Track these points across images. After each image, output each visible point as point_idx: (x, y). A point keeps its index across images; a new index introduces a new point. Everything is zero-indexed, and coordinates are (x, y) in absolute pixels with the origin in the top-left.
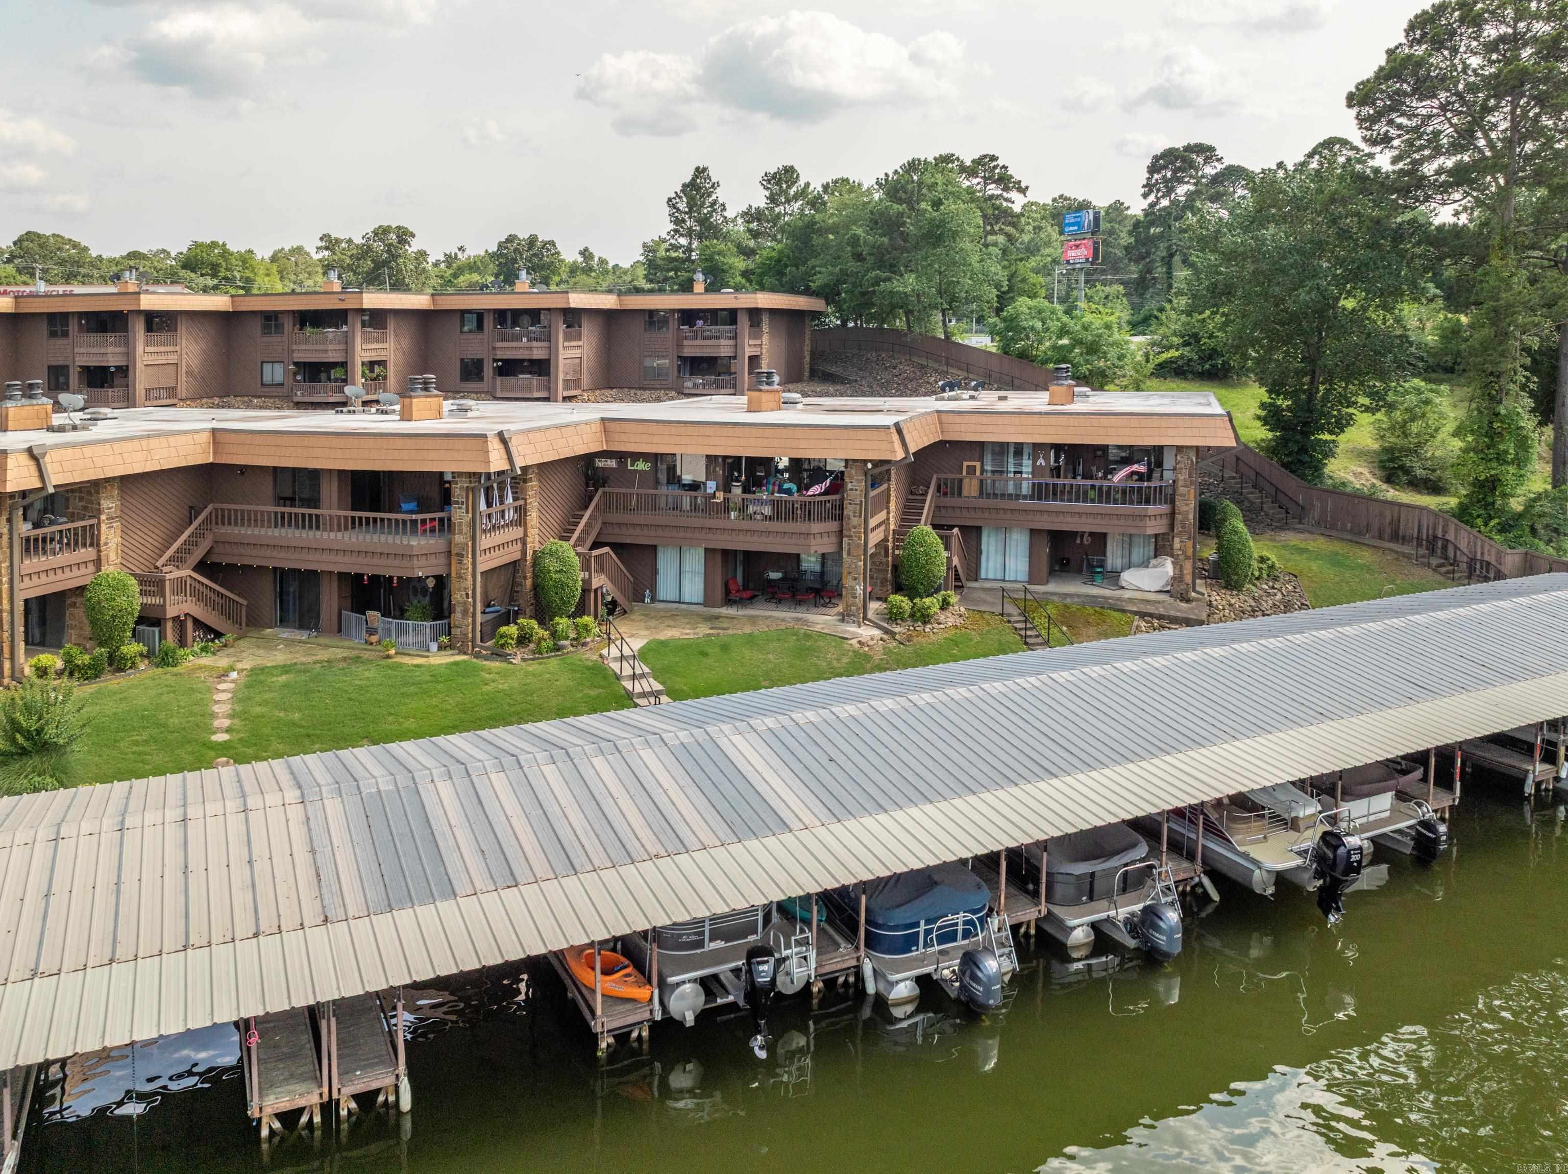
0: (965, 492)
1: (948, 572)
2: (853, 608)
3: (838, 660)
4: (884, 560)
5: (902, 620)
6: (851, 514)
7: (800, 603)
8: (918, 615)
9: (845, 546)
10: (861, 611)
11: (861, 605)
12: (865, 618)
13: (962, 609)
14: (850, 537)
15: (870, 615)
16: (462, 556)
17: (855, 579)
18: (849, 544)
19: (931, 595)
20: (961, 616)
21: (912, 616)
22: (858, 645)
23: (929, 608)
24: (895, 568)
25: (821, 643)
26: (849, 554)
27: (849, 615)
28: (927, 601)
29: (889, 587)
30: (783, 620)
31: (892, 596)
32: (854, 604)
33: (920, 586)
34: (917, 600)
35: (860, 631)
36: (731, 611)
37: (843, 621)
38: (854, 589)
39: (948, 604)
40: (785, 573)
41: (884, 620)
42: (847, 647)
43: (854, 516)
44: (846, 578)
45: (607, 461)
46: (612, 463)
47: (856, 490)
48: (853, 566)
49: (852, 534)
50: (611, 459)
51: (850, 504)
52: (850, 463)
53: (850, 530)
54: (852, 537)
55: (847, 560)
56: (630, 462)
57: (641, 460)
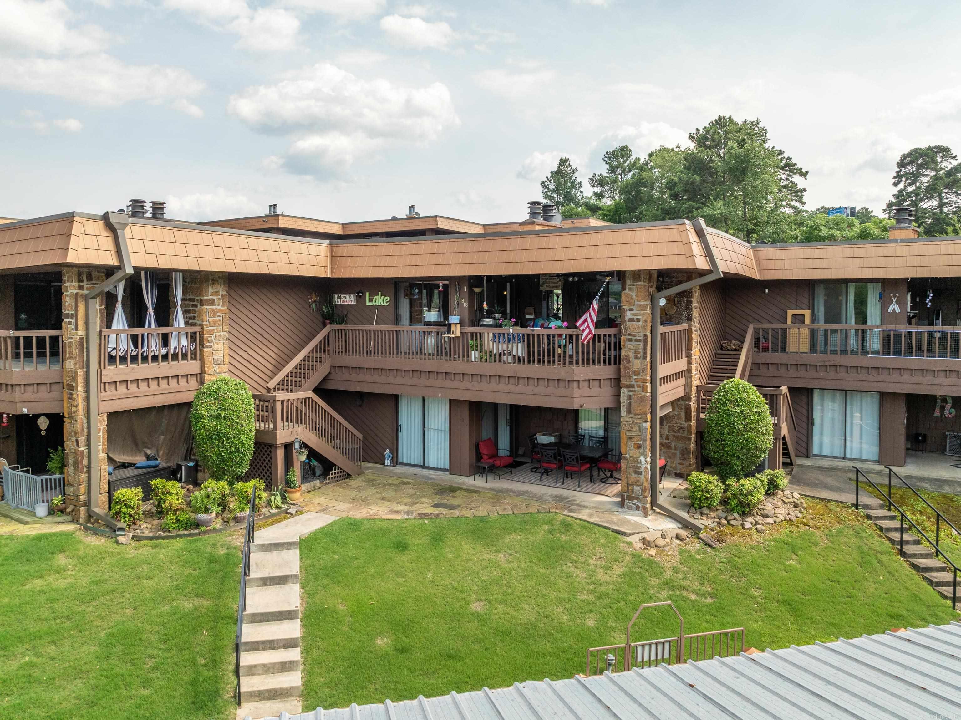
0: (792, 346)
1: (775, 444)
2: (637, 488)
3: (607, 568)
4: (686, 425)
5: (709, 508)
6: (631, 354)
7: (569, 475)
8: (734, 502)
9: (623, 399)
10: (648, 493)
11: (647, 484)
12: (654, 503)
13: (796, 495)
14: (630, 387)
15: (662, 500)
17: (639, 447)
18: (629, 397)
19: (753, 474)
20: (796, 506)
21: (725, 502)
22: (640, 545)
23: (750, 493)
24: (700, 435)
25: (584, 539)
26: (629, 411)
27: (630, 498)
28: (747, 483)
29: (693, 461)
30: (539, 499)
31: (694, 474)
32: (637, 483)
33: (735, 461)
34: (731, 481)
35: (645, 522)
36: (478, 482)
37: (622, 504)
38: (636, 460)
39: (777, 487)
40: (561, 437)
41: (683, 506)
42: (623, 547)
43: (636, 358)
44: (626, 444)
45: (345, 297)
46: (350, 299)
47: (638, 320)
48: (636, 428)
49: (633, 382)
50: (350, 294)
51: (630, 340)
52: (629, 282)
53: (630, 377)
54: (633, 386)
55: (627, 419)
56: (367, 294)
57: (380, 293)
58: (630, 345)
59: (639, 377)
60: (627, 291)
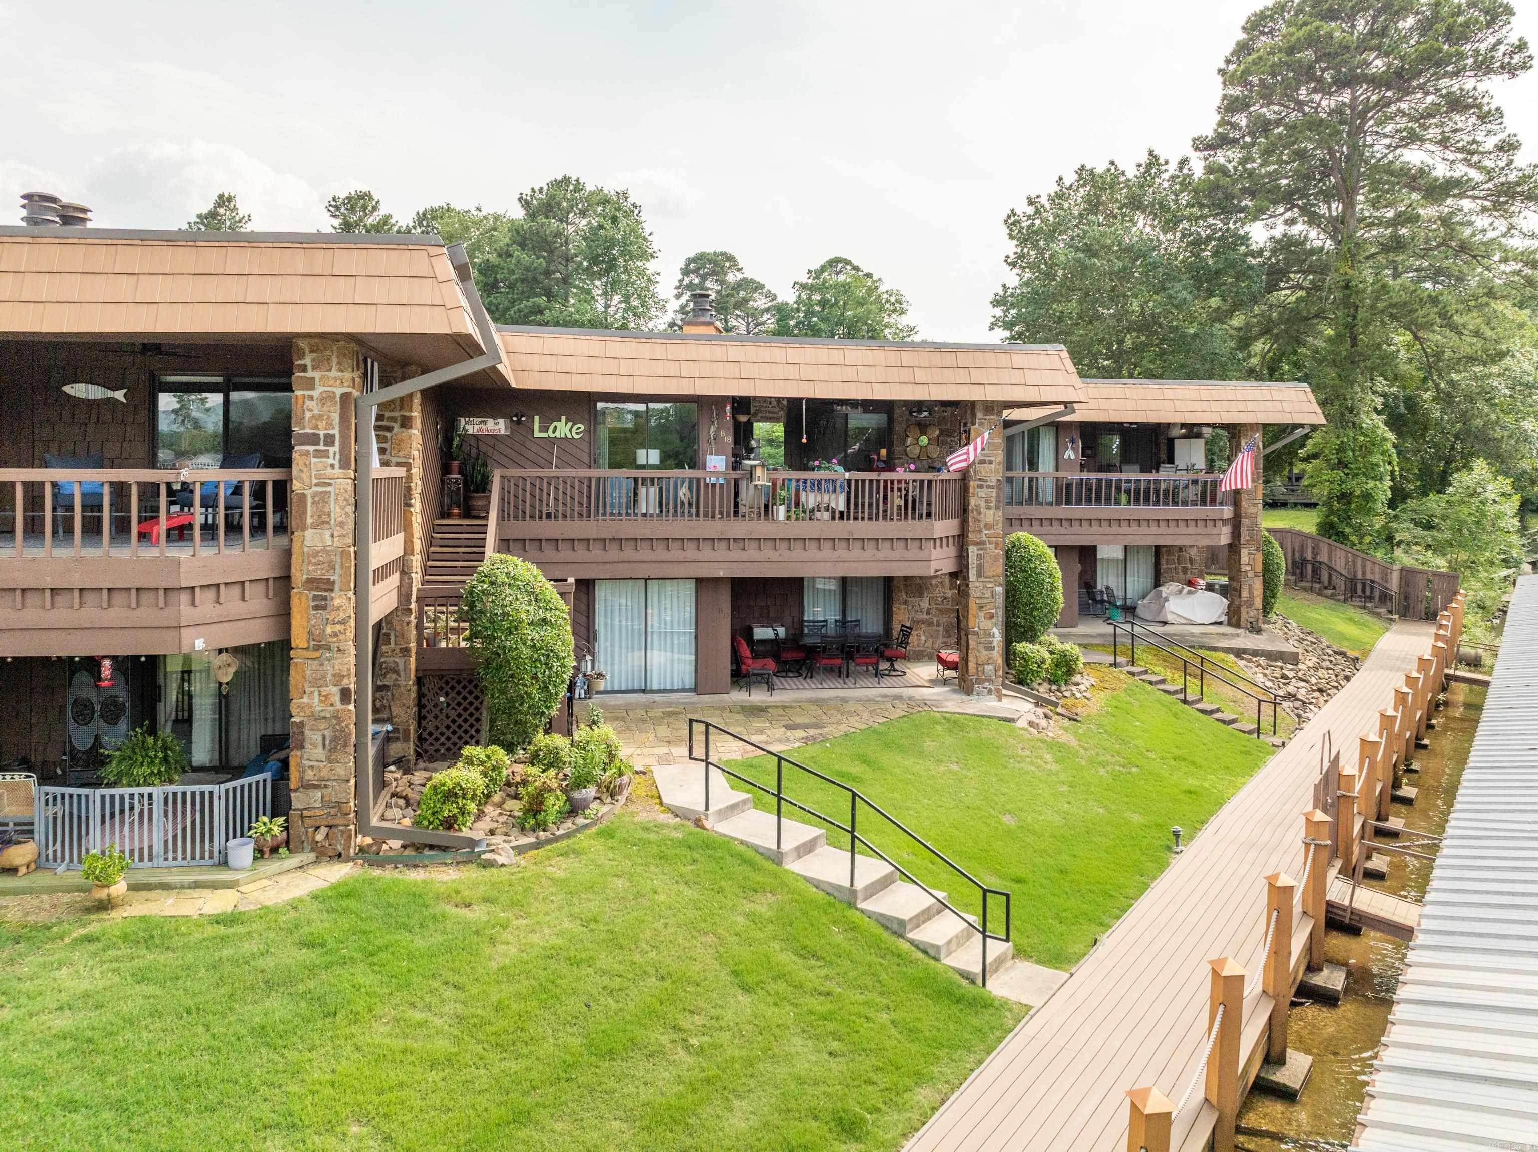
2: (988, 668)
6: (983, 504)
9: (973, 560)
10: (1000, 672)
11: (1000, 662)
14: (980, 544)
16: (329, 586)
17: (992, 617)
18: (979, 557)
26: (979, 574)
32: (989, 661)
38: (989, 634)
43: (989, 508)
44: (976, 616)
45: (485, 423)
46: (498, 426)
47: (991, 462)
48: (988, 595)
49: (984, 538)
50: (494, 417)
51: (980, 486)
52: (979, 415)
53: (980, 531)
54: (983, 543)
55: (977, 584)
56: (537, 418)
57: (563, 418)
58: (982, 492)
59: (992, 531)
60: (977, 426)
